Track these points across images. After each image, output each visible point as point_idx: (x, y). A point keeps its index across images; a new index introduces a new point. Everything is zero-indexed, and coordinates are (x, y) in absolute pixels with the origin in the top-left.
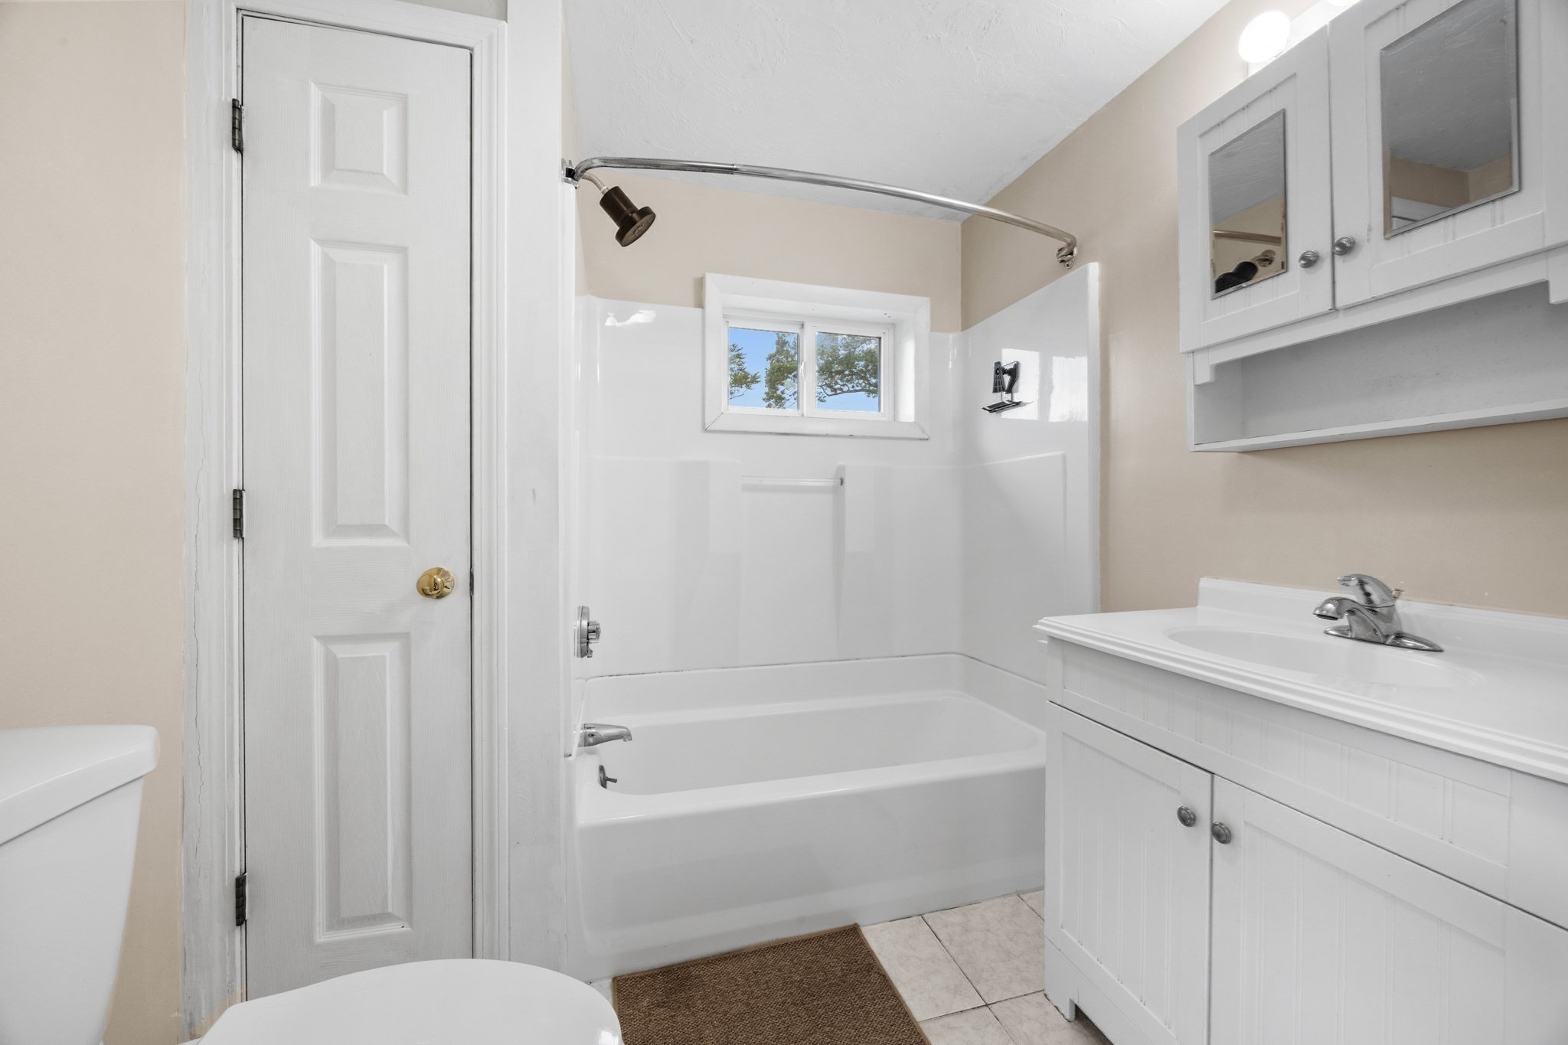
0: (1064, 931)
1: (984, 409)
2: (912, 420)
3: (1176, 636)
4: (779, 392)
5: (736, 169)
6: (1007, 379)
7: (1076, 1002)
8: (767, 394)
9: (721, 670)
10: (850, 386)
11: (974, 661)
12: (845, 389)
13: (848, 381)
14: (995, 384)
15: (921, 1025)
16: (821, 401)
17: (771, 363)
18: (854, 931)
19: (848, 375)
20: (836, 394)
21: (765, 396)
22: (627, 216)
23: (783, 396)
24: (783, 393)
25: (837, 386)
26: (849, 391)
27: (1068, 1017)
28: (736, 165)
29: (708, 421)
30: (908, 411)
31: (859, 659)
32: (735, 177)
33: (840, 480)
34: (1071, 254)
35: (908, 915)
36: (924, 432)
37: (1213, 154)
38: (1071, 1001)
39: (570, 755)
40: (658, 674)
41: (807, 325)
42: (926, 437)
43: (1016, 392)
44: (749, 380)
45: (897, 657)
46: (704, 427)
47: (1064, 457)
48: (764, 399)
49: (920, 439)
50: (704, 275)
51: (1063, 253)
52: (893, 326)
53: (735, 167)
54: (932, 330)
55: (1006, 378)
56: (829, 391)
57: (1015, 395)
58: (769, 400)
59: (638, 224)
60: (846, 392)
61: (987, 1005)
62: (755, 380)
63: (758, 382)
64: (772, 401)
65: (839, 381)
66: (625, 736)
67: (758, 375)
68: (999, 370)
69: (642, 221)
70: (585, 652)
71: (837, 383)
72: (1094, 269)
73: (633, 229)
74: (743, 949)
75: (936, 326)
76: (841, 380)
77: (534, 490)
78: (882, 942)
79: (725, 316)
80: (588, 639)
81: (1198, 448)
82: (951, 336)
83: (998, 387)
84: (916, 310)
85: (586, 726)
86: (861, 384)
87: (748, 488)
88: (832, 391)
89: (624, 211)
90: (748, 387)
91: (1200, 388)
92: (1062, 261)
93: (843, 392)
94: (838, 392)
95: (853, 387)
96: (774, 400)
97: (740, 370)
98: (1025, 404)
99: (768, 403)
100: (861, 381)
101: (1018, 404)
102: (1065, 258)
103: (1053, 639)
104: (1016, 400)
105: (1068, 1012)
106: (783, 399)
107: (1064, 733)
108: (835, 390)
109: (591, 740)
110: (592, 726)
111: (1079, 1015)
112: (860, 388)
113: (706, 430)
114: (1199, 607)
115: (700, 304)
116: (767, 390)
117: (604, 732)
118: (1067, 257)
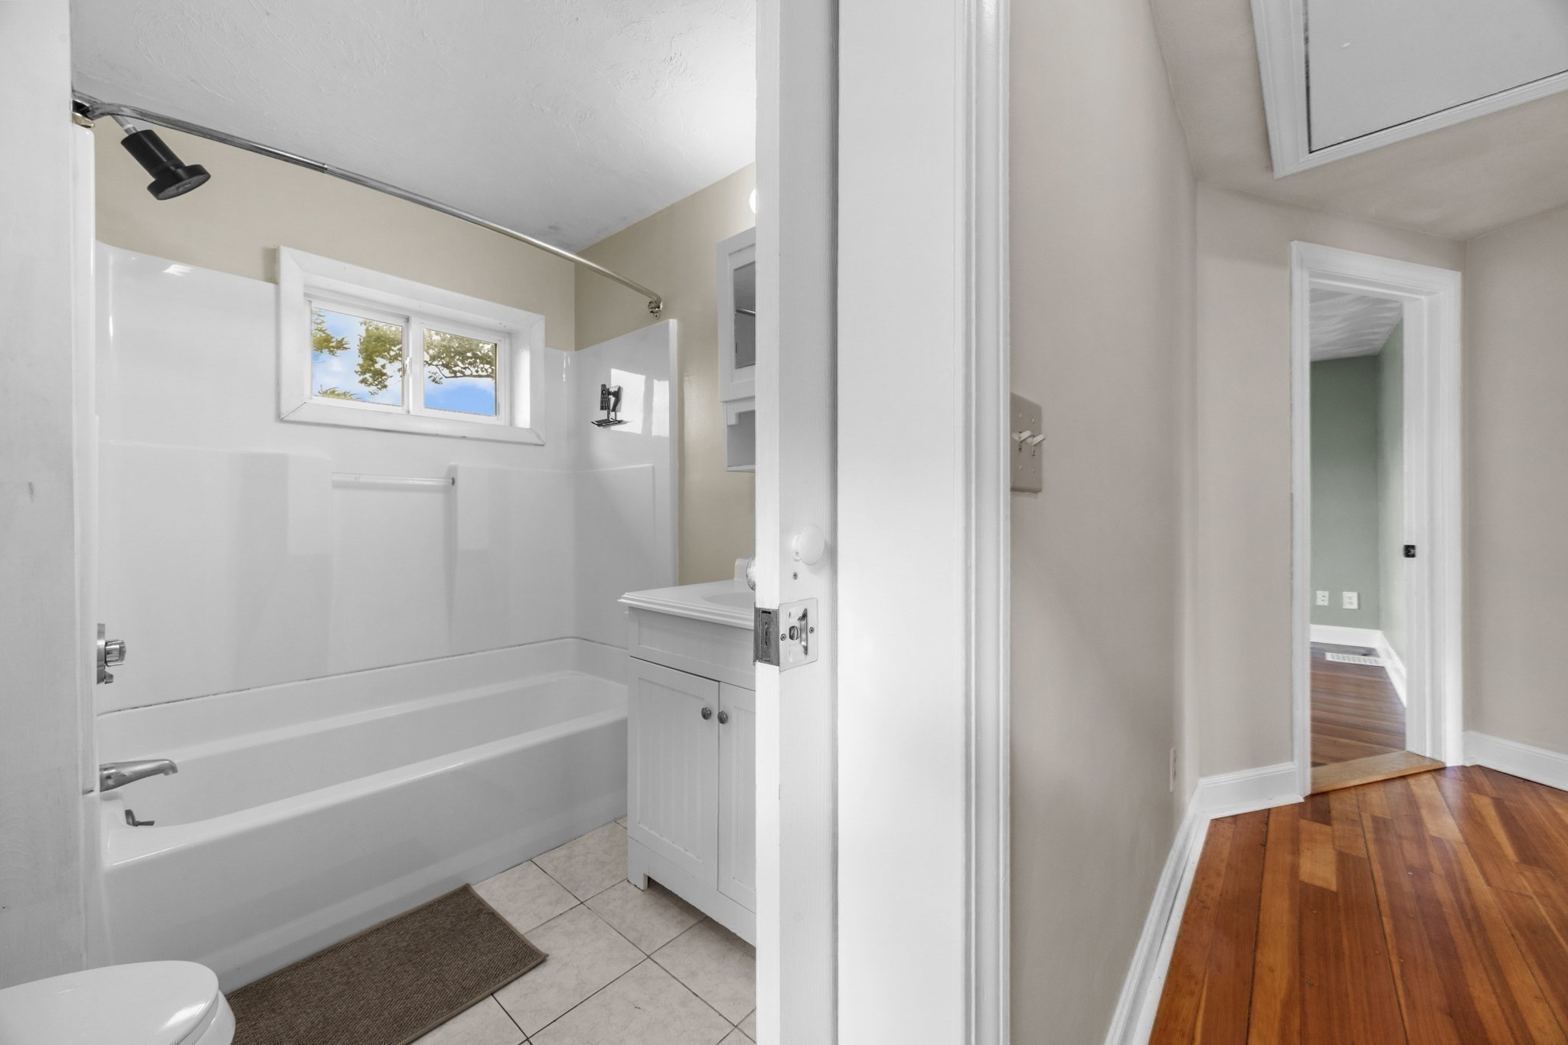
0: (640, 825)
1: (593, 423)
2: (528, 426)
3: (711, 599)
4: (378, 366)
5: (326, 169)
6: (612, 399)
7: (648, 874)
8: (361, 366)
9: (305, 682)
10: (473, 370)
11: (586, 642)
12: (467, 372)
13: (470, 364)
14: (602, 402)
15: (525, 936)
16: (437, 382)
17: (367, 330)
18: (466, 890)
19: (471, 358)
20: (456, 376)
21: (358, 369)
22: (168, 169)
23: (384, 371)
24: (383, 366)
25: (457, 369)
26: (471, 375)
27: (642, 888)
28: (327, 165)
29: (284, 410)
30: (524, 417)
31: (474, 653)
32: (326, 176)
33: (451, 480)
34: (659, 307)
35: (519, 862)
36: (539, 437)
37: (736, 270)
38: (645, 875)
39: (92, 791)
40: (211, 697)
41: (413, 320)
42: (542, 443)
43: (620, 411)
44: (334, 344)
45: (514, 646)
46: (279, 417)
47: (653, 468)
48: (357, 372)
49: (536, 445)
50: (279, 247)
51: (653, 305)
52: (509, 335)
53: (325, 166)
54: (546, 346)
55: (610, 398)
56: (446, 372)
57: (618, 414)
58: (363, 373)
59: (184, 182)
60: (468, 376)
61: (582, 903)
62: (341, 345)
63: (346, 348)
64: (368, 376)
65: (460, 363)
66: (169, 769)
67: (345, 340)
68: (605, 392)
69: (189, 180)
70: (103, 678)
71: (456, 365)
72: (673, 324)
73: (177, 185)
74: (340, 943)
75: (551, 340)
76: (463, 362)
77: (30, 484)
78: (493, 893)
79: (305, 295)
80: (106, 662)
81: (731, 469)
82: (565, 354)
83: (604, 406)
84: (533, 325)
85: (104, 767)
86: (486, 370)
87: (337, 485)
88: (450, 372)
89: (161, 162)
90: (332, 353)
91: (730, 427)
92: (652, 312)
93: (465, 376)
94: (458, 374)
95: (477, 371)
96: (370, 374)
97: (320, 330)
98: (625, 423)
99: (362, 377)
100: (487, 366)
101: (620, 422)
102: (654, 310)
103: (632, 608)
104: (618, 419)
105: (642, 884)
106: (385, 374)
107: (640, 678)
108: (455, 372)
109: (113, 781)
110: (113, 766)
111: (651, 883)
112: (485, 373)
113: (280, 419)
114: (735, 579)
115: (272, 276)
116: (361, 361)
117: (127, 771)
118: (655, 308)
